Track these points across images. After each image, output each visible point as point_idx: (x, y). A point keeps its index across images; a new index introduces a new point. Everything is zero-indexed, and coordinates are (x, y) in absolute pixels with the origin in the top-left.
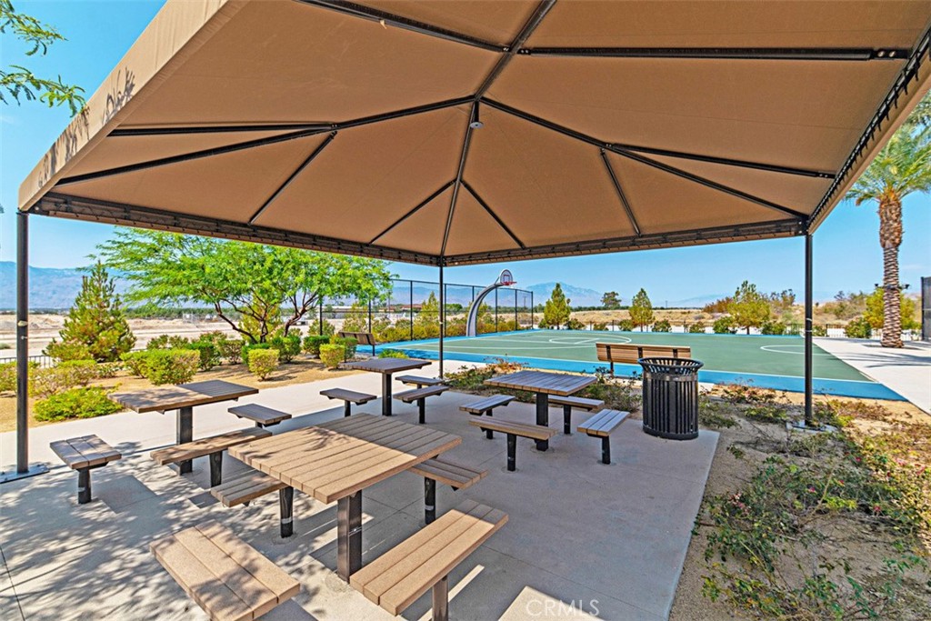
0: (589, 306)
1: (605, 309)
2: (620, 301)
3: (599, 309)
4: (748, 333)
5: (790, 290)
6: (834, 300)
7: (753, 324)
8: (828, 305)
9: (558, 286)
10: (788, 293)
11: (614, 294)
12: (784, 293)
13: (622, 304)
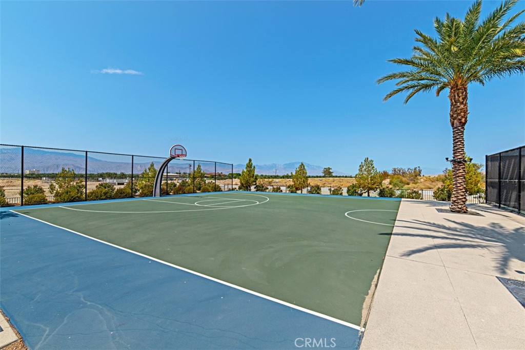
0: (315, 175)
1: (324, 177)
2: (333, 172)
3: (320, 177)
4: (369, 195)
5: (419, 167)
6: (442, 173)
7: (372, 189)
8: (439, 176)
9: (250, 160)
10: (418, 169)
11: (329, 168)
12: (415, 169)
13: (334, 175)
